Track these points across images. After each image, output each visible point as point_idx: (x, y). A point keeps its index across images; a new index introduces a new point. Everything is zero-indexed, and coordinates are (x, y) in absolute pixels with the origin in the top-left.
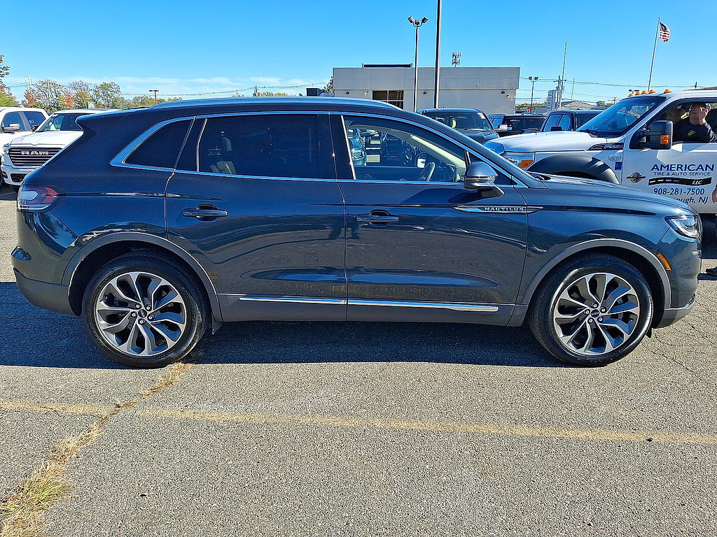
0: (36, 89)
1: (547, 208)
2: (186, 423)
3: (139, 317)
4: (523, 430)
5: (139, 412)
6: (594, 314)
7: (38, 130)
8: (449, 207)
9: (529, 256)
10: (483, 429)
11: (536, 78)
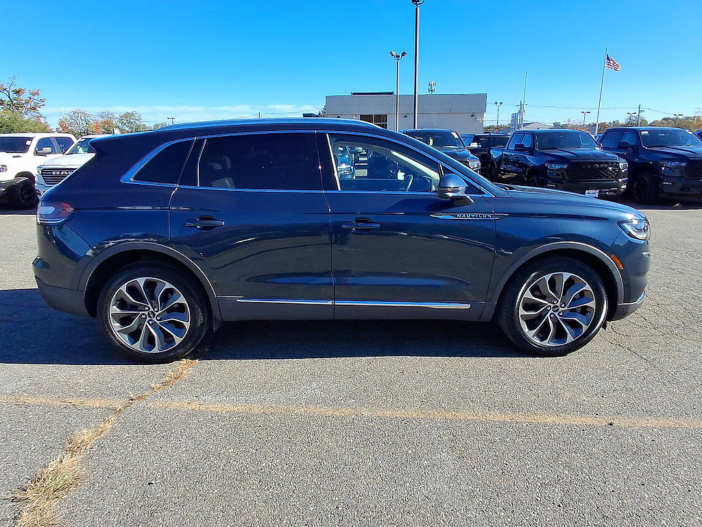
0: (68, 118)
1: (512, 215)
2: (191, 414)
3: (148, 319)
4: (496, 416)
5: (150, 404)
6: (555, 309)
7: (67, 152)
8: (425, 214)
9: (497, 258)
10: (461, 416)
11: (501, 103)
